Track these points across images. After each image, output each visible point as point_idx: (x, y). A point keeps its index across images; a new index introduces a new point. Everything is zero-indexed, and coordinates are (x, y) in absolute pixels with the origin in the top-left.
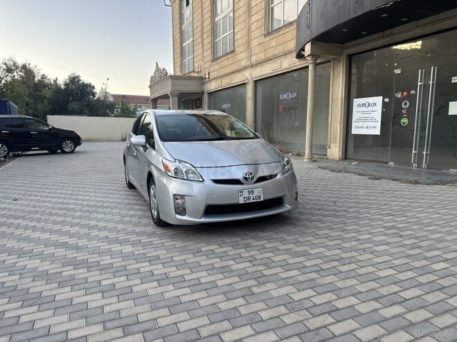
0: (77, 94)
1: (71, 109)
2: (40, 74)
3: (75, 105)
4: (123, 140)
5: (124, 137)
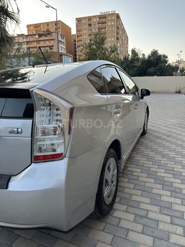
0: (154, 62)
4: (176, 93)
5: (178, 90)
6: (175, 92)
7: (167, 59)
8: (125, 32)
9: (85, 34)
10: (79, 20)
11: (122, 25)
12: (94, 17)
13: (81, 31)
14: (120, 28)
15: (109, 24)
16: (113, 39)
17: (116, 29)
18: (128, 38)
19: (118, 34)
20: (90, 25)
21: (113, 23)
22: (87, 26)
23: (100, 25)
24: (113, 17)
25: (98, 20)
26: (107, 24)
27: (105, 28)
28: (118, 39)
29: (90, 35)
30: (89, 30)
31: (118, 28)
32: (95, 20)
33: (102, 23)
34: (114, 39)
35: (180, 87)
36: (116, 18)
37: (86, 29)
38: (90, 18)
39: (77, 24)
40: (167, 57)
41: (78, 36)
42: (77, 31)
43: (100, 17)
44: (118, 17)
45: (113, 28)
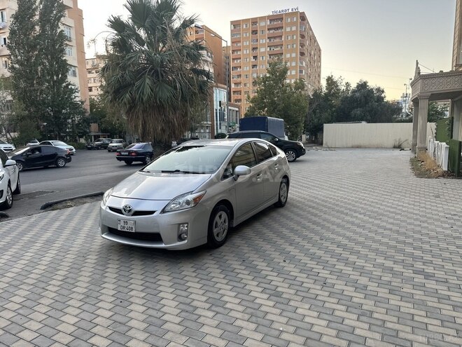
0: (360, 100)
1: (353, 116)
2: (344, 83)
3: (358, 111)
4: (395, 147)
5: (397, 144)
6: (392, 146)
7: (383, 95)
8: (315, 41)
9: (246, 47)
10: (235, 24)
11: (311, 29)
12: (262, 18)
13: (240, 42)
14: (306, 35)
15: (288, 29)
16: (294, 55)
17: (299, 38)
18: (320, 50)
19: (302, 45)
20: (255, 32)
21: (294, 29)
22: (249, 34)
23: (271, 32)
24: (295, 19)
25: (268, 23)
26: (283, 30)
27: (281, 36)
28: (302, 54)
29: (254, 49)
30: (253, 41)
31: (303, 36)
32: (263, 24)
33: (275, 29)
34: (297, 55)
35: (400, 139)
36: (299, 20)
37: (247, 38)
38: (254, 21)
39: (232, 31)
40: (383, 92)
41: (233, 51)
42: (233, 42)
43: (273, 18)
44: (303, 17)
45: (295, 37)
